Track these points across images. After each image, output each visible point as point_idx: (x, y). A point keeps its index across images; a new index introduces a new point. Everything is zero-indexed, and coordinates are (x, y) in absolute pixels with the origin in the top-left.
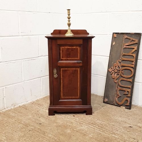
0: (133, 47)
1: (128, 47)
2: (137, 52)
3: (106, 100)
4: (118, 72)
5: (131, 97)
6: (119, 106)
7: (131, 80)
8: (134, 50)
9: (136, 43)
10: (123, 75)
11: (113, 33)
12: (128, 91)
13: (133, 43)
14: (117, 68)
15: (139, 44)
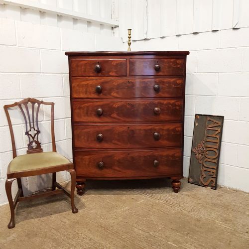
0: (216, 129)
1: (211, 129)
2: (220, 134)
3: (191, 180)
4: (202, 153)
5: (216, 178)
6: (205, 186)
7: (215, 161)
8: (217, 132)
9: (220, 126)
10: (207, 156)
11: (196, 115)
12: (213, 172)
13: (216, 125)
14: (201, 149)
15: (222, 126)
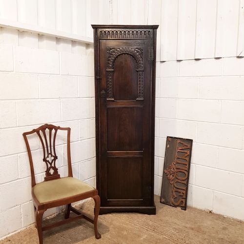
1: (181, 151)
2: (189, 156)
3: (163, 200)
4: (173, 174)
5: (186, 199)
6: (175, 206)
7: (185, 182)
8: (186, 155)
9: (189, 149)
10: (177, 177)
11: (168, 137)
12: (183, 193)
13: (186, 147)
14: (172, 170)
15: (191, 149)
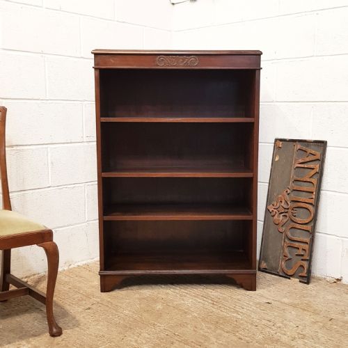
0: (311, 166)
1: (302, 166)
2: (319, 175)
3: (264, 265)
4: (284, 212)
5: (310, 261)
6: (288, 276)
7: (309, 227)
8: (313, 172)
9: (318, 160)
10: (293, 218)
11: (276, 140)
12: (303, 250)
13: (312, 158)
14: (283, 204)
15: (322, 161)
